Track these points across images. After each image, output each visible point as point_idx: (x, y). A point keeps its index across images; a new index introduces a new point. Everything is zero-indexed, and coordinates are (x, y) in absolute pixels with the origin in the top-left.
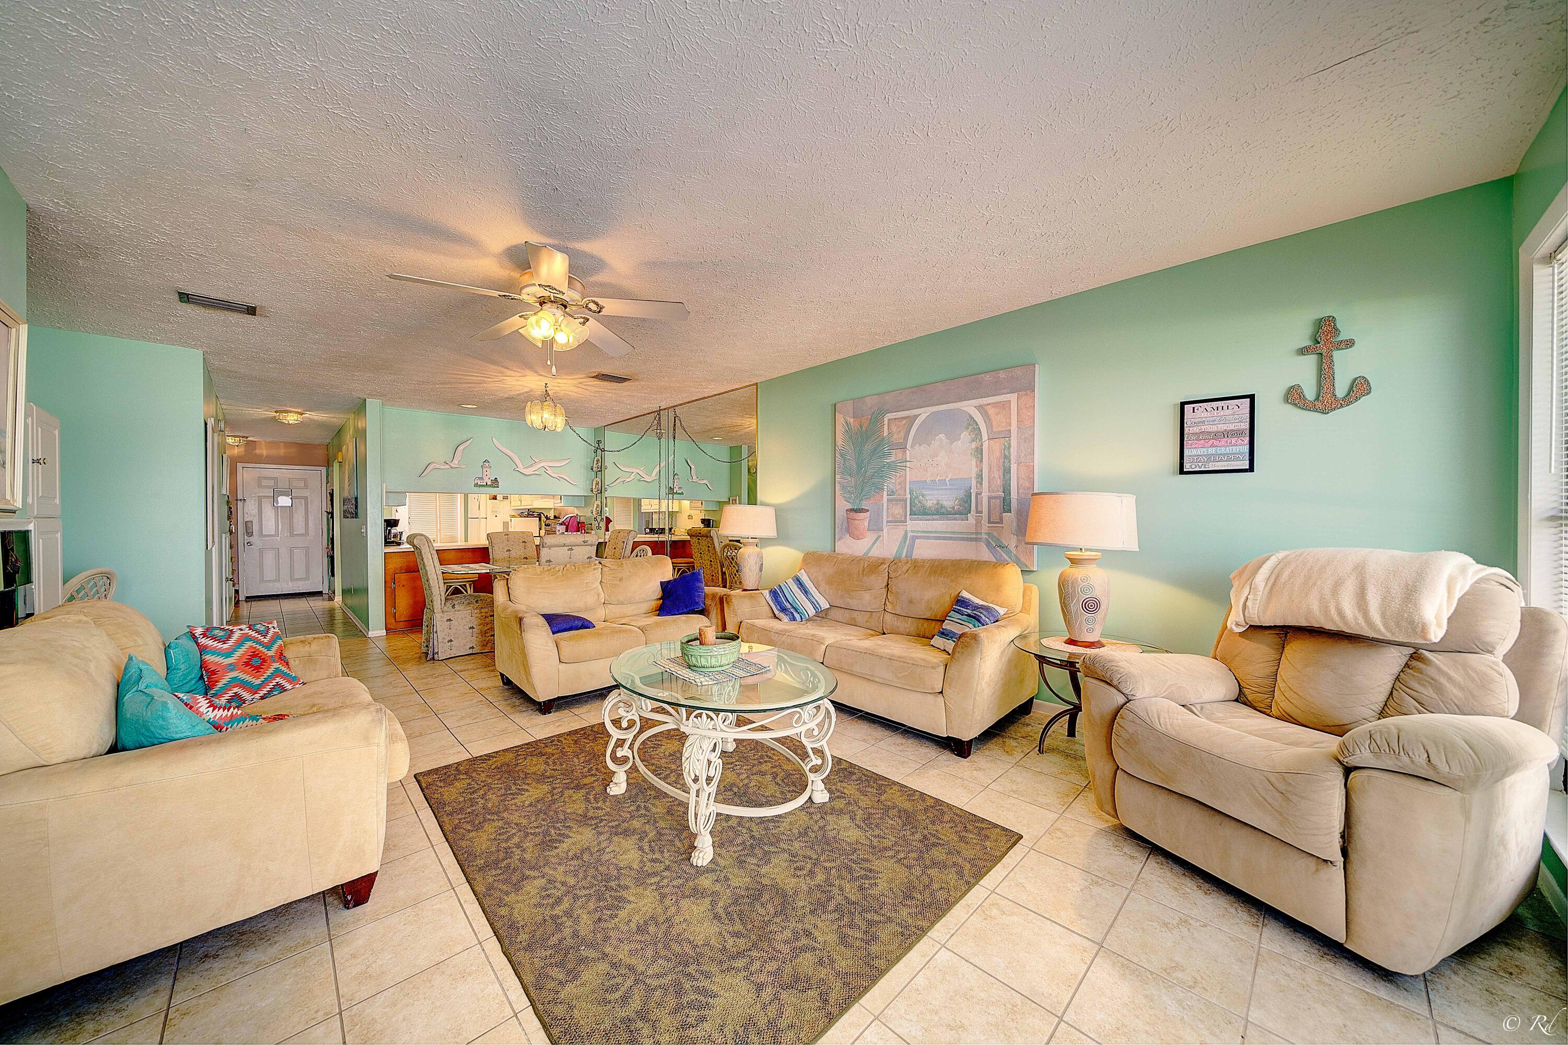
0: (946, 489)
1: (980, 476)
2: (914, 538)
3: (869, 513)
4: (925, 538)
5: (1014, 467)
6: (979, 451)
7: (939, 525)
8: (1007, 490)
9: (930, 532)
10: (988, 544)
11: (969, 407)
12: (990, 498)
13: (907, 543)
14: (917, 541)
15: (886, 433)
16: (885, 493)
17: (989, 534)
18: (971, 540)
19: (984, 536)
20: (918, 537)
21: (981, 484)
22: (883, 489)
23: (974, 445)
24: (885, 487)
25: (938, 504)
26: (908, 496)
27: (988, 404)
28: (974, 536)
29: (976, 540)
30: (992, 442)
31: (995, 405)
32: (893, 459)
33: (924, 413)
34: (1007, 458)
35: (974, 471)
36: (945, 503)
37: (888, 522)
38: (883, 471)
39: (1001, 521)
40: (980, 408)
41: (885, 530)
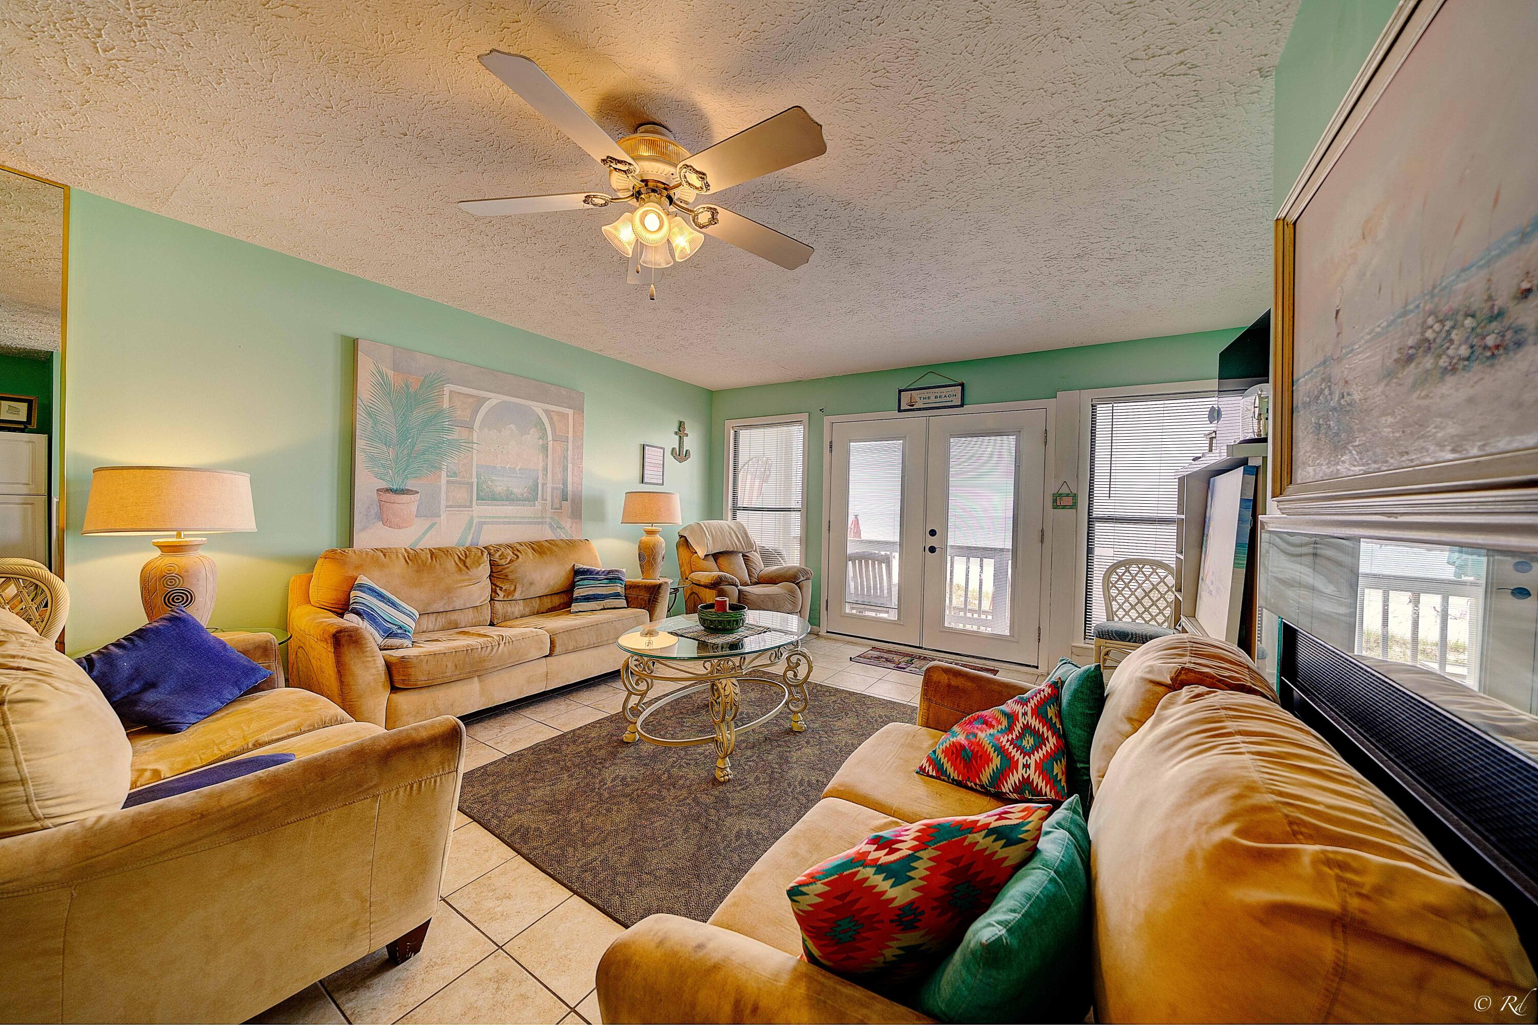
0: (515, 477)
1: (545, 469)
2: (481, 524)
3: (418, 495)
4: (492, 523)
5: (570, 466)
6: (545, 448)
7: (509, 510)
8: (565, 484)
9: (499, 518)
10: (551, 526)
11: (538, 408)
12: (553, 489)
13: (473, 529)
14: (485, 527)
15: (446, 405)
16: (444, 474)
17: (552, 518)
18: (538, 523)
19: (548, 520)
20: (485, 523)
21: (547, 476)
22: (441, 469)
23: (541, 442)
24: (445, 467)
25: (508, 489)
26: (475, 480)
27: (553, 411)
28: (540, 520)
29: (542, 523)
30: (555, 443)
31: (558, 413)
32: (456, 436)
33: (495, 399)
34: (566, 458)
35: (541, 465)
36: (515, 490)
37: (447, 507)
38: (441, 448)
39: (561, 508)
40: (546, 412)
41: (443, 517)
